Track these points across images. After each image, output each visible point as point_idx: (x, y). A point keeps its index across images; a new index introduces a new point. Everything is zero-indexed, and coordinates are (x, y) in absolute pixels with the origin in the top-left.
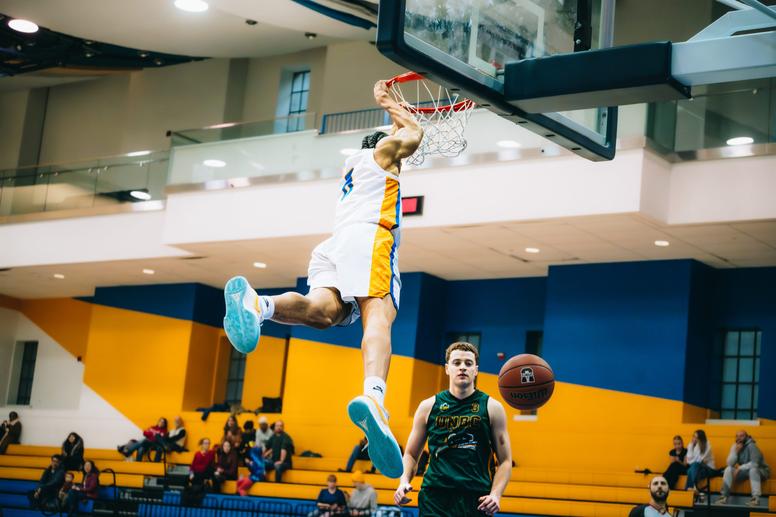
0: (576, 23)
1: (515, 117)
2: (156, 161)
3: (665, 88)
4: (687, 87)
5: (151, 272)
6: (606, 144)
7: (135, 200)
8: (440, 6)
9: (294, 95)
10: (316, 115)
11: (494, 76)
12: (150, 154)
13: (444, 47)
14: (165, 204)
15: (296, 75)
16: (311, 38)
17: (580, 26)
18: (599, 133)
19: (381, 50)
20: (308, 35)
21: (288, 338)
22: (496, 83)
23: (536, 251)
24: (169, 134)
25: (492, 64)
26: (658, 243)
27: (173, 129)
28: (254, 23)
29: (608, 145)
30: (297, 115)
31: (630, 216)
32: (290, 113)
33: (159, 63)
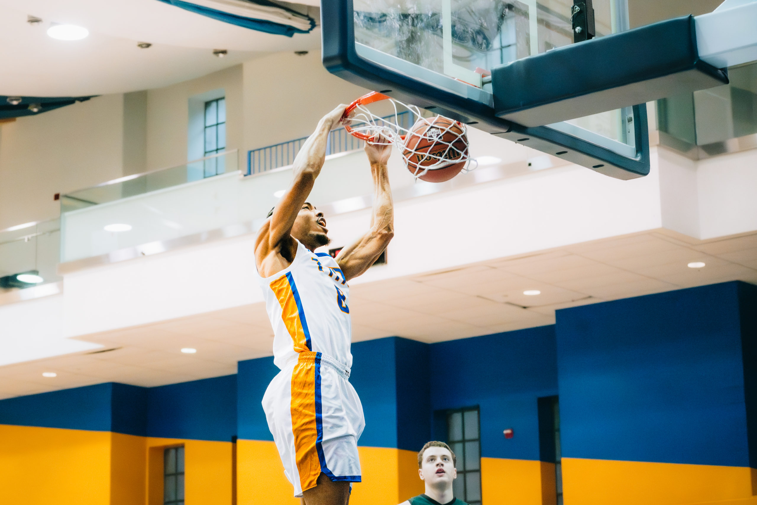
0: (574, 7)
1: (512, 133)
2: (44, 234)
3: (694, 74)
4: (722, 69)
5: (53, 375)
6: (636, 156)
7: (21, 285)
8: (399, 6)
9: (208, 130)
10: (238, 151)
11: (479, 86)
12: (37, 226)
13: (410, 56)
14: (61, 287)
15: (207, 104)
16: (221, 55)
17: (578, 9)
18: (626, 143)
19: (331, 69)
20: (217, 53)
21: (234, 440)
22: (483, 94)
23: (537, 293)
24: (57, 197)
25: (475, 71)
26: (691, 265)
27: (62, 192)
28: (148, 45)
29: (639, 157)
30: (214, 155)
31: (651, 234)
32: (206, 153)
33: (35, 110)
